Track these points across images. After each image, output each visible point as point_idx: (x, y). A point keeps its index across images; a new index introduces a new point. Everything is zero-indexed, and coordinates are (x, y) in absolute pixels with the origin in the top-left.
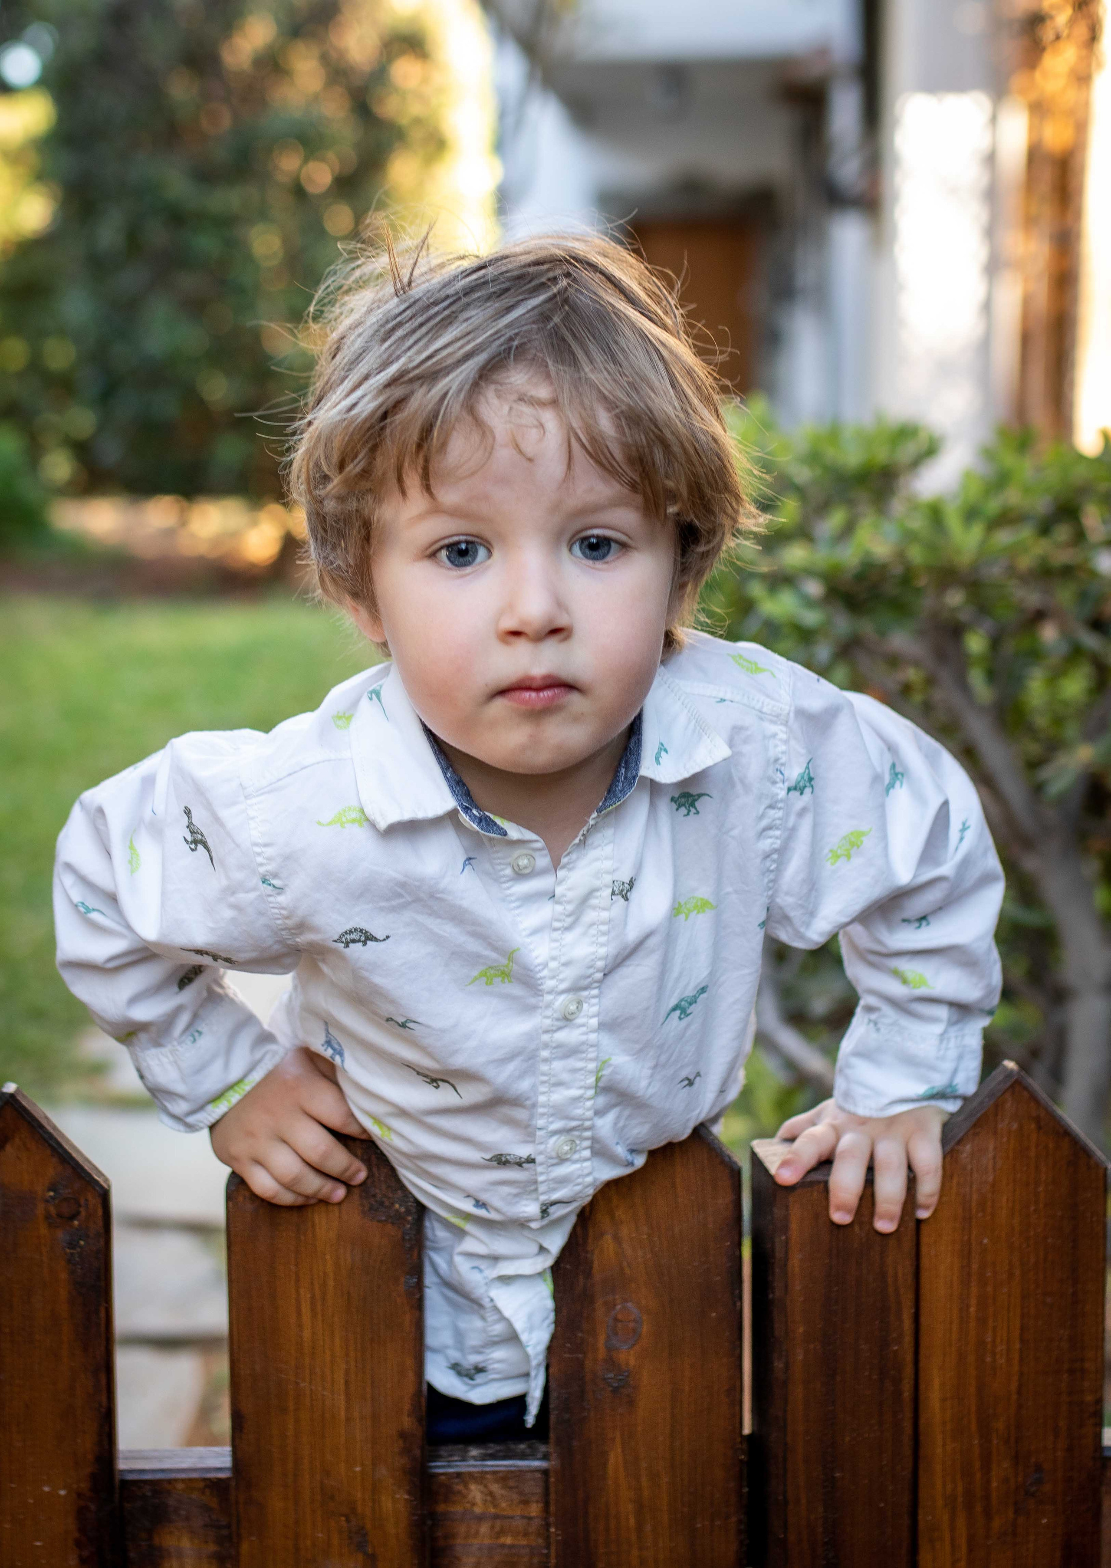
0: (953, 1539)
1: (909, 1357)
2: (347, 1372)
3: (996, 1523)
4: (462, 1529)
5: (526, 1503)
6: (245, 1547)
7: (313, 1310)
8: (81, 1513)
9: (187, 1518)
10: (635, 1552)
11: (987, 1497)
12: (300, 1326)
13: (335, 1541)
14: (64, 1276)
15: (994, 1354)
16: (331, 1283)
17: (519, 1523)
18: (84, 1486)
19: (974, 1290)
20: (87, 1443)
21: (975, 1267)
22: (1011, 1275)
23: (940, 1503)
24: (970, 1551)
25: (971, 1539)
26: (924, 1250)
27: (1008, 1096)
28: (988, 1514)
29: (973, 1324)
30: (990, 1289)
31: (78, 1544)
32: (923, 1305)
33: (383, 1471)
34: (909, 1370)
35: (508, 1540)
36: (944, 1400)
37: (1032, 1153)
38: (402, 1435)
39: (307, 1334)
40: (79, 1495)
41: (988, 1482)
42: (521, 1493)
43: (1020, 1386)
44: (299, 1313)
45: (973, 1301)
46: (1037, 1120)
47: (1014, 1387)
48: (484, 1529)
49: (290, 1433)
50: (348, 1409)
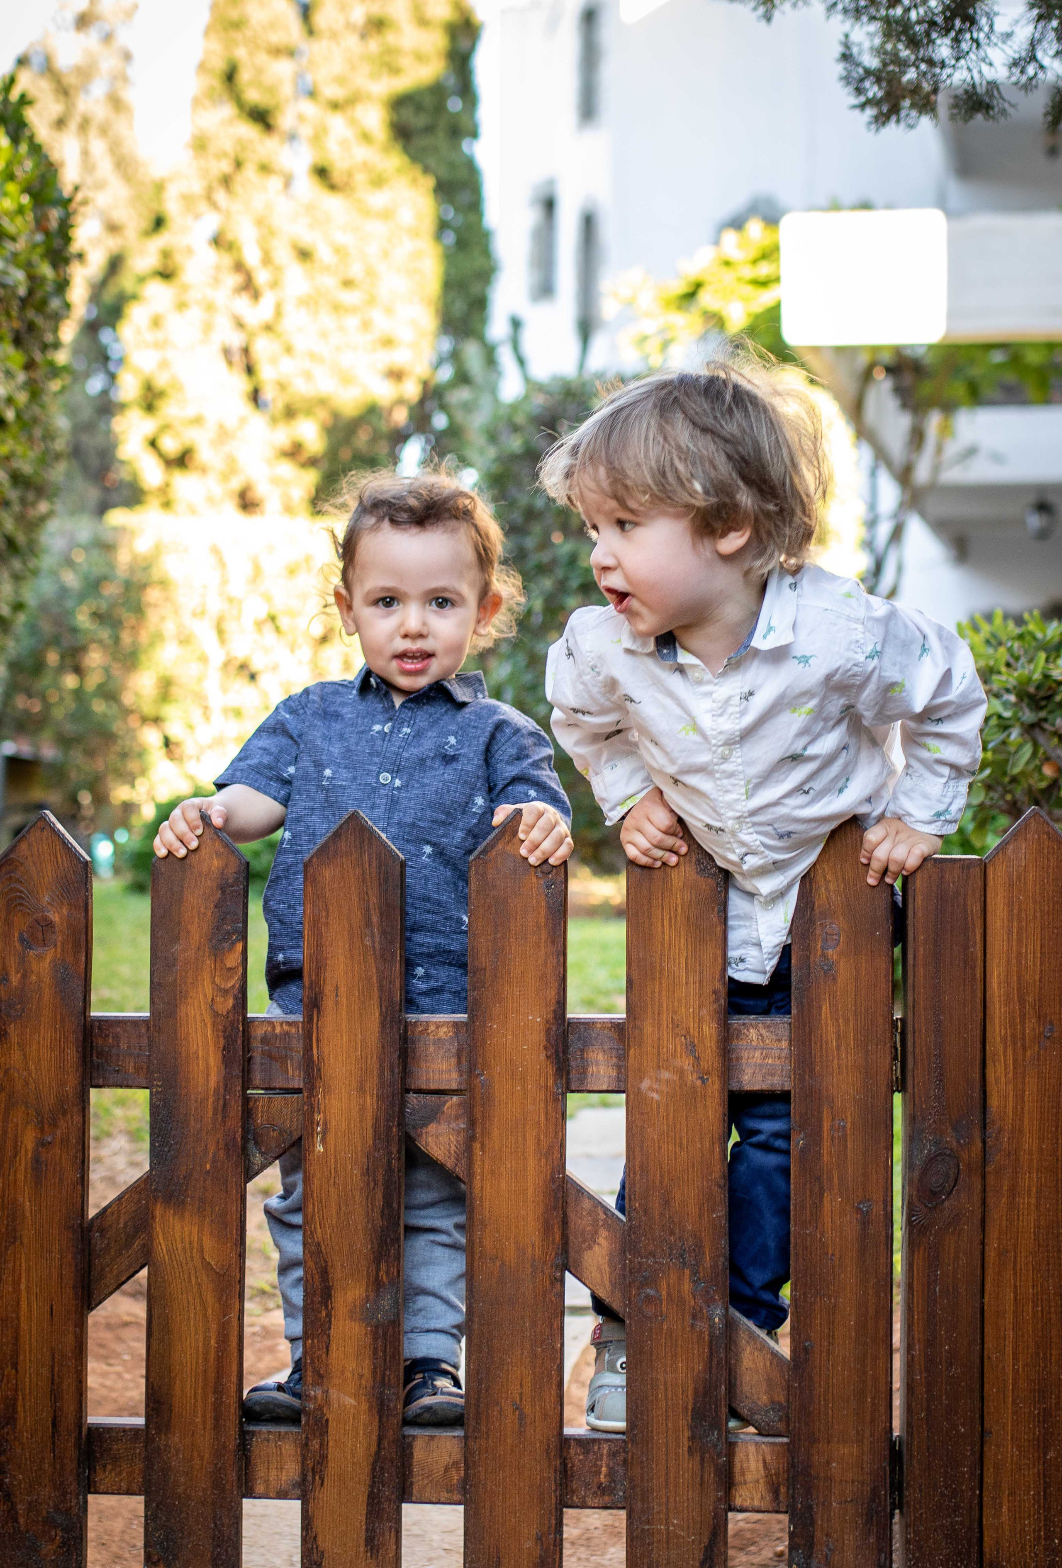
0: (1005, 1061)
1: (979, 955)
2: (687, 957)
3: (1028, 1053)
4: (745, 1055)
5: (779, 1040)
6: (632, 1052)
7: (670, 926)
8: (548, 1031)
9: (602, 1044)
10: (836, 1061)
11: (1023, 1038)
12: (663, 933)
13: (679, 1049)
14: (543, 904)
15: (1026, 960)
16: (679, 910)
17: (777, 1053)
18: (550, 1016)
19: (1015, 924)
20: (552, 994)
21: (1015, 911)
22: (1035, 916)
23: (998, 1040)
24: (1015, 1068)
25: (1015, 1062)
26: (989, 901)
27: (1032, 820)
28: (1024, 1049)
29: (1015, 943)
30: (1024, 924)
31: (546, 1048)
32: (988, 931)
33: (704, 1012)
34: (979, 962)
35: (770, 1061)
36: (1000, 983)
37: (1046, 851)
38: (715, 992)
39: (667, 937)
40: (547, 1022)
41: (1024, 1030)
42: (777, 1035)
43: (1041, 978)
44: (663, 926)
45: (1015, 930)
46: (1048, 833)
47: (1037, 978)
48: (757, 1054)
49: (657, 990)
50: (687, 977)
